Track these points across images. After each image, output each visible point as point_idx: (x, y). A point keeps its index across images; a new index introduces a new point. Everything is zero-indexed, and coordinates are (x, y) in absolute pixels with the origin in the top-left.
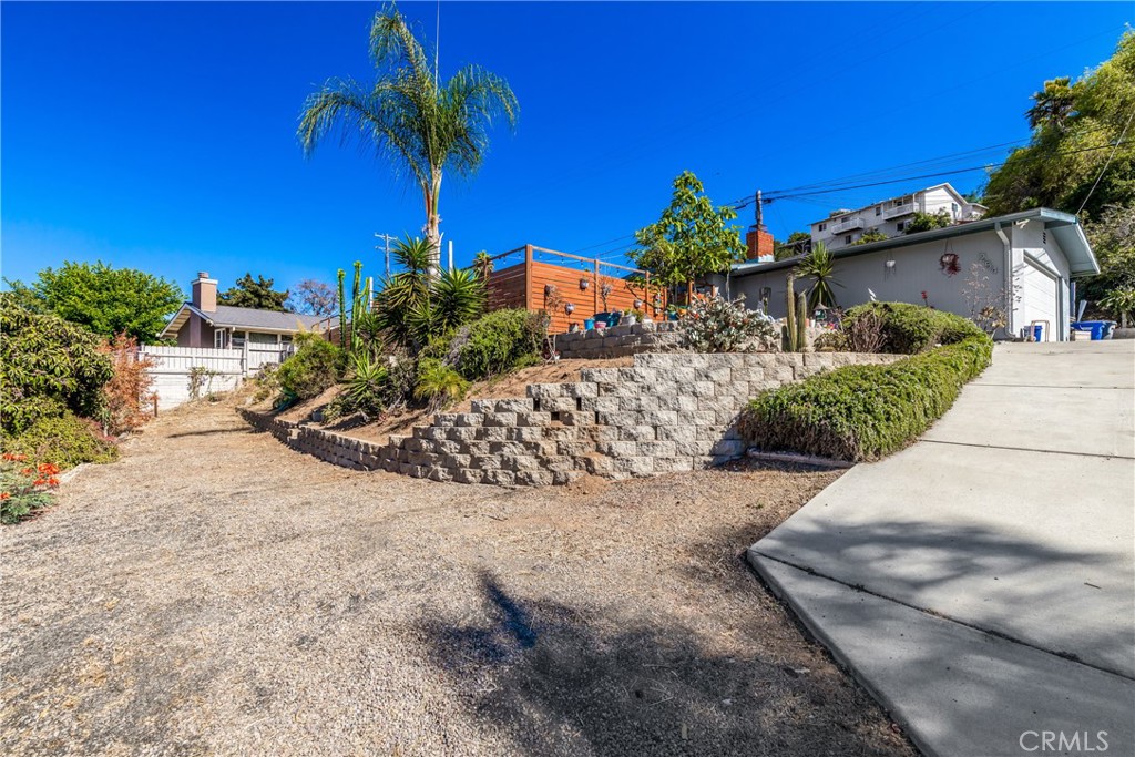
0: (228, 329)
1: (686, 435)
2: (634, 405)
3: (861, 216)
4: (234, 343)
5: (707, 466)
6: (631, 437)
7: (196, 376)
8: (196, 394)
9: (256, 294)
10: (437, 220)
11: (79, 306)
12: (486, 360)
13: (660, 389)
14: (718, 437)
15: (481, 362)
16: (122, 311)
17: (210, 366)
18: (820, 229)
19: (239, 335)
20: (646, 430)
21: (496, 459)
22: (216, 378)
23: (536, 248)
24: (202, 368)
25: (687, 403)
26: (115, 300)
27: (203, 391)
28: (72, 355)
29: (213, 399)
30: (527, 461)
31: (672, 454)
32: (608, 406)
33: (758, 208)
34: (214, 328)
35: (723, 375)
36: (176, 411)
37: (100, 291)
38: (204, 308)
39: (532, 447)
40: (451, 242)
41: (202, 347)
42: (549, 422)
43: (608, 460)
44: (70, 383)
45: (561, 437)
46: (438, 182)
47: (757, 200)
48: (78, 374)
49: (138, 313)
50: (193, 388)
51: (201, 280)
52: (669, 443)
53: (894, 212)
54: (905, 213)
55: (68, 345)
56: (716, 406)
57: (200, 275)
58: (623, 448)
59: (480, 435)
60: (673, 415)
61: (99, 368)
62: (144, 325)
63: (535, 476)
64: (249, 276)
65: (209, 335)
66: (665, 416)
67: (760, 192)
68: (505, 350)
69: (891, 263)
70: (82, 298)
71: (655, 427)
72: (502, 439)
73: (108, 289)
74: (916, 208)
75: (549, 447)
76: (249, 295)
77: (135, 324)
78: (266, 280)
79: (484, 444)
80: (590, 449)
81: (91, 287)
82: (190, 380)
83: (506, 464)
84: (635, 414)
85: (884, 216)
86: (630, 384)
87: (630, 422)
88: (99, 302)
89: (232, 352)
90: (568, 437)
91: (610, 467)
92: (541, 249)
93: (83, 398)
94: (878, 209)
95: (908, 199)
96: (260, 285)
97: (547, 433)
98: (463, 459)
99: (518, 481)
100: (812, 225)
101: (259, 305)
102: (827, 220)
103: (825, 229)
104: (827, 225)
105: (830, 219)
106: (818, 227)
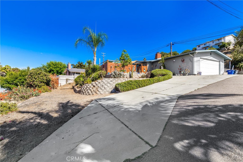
0: (72, 72)
1: (108, 89)
2: (102, 85)
3: (209, 44)
4: (73, 75)
5: (110, 93)
6: (101, 89)
7: (67, 80)
8: (67, 83)
9: (80, 65)
10: (96, 56)
11: (52, 68)
12: (95, 79)
13: (105, 83)
14: (112, 89)
15: (94, 79)
16: (58, 69)
17: (69, 78)
18: (199, 47)
19: (74, 73)
20: (103, 88)
21: (87, 92)
22: (70, 80)
23: (109, 60)
24: (68, 79)
25: (109, 85)
26: (57, 67)
27: (68, 82)
28: (46, 77)
29: (69, 84)
30: (90, 92)
31: (106, 91)
32: (99, 85)
33: (171, 46)
34: (70, 72)
35: (114, 81)
36: (64, 86)
37: (55, 66)
38: (69, 69)
39: (91, 90)
40: (100, 59)
41: (69, 75)
42: (93, 87)
43: (98, 92)
44: (46, 81)
45: (94, 89)
46: (96, 50)
47: (171, 44)
48: (47, 80)
49: (60, 69)
50: (67, 82)
51: (69, 64)
52: (105, 90)
53: (217, 42)
54: (220, 42)
55: (46, 76)
56: (112, 85)
57: (68, 63)
58: (100, 90)
59: (86, 88)
60: (107, 86)
61: (49, 79)
62: (61, 71)
63: (90, 94)
64: (79, 62)
65: (69, 73)
66: (105, 86)
67: (171, 42)
68: (97, 77)
69: (174, 60)
70: (52, 67)
71: (104, 88)
72: (88, 89)
73: (56, 65)
74: (223, 41)
75: (92, 90)
76: (79, 65)
77: (60, 71)
78: (82, 62)
79: (86, 90)
80: (97, 90)
81: (54, 65)
82: (66, 81)
83: (88, 92)
84: (102, 86)
85: (214, 43)
86: (102, 82)
87: (101, 87)
88: (55, 68)
89: (73, 76)
90: (95, 89)
91: (98, 93)
92: (110, 60)
93: (48, 83)
94: (213, 42)
95: (221, 39)
96: (81, 63)
97: (92, 88)
98: (84, 92)
99: (89, 94)
100: (197, 46)
101: (81, 67)
102: (201, 45)
103: (200, 47)
104: (201, 46)
105: (201, 44)
106: (198, 46)
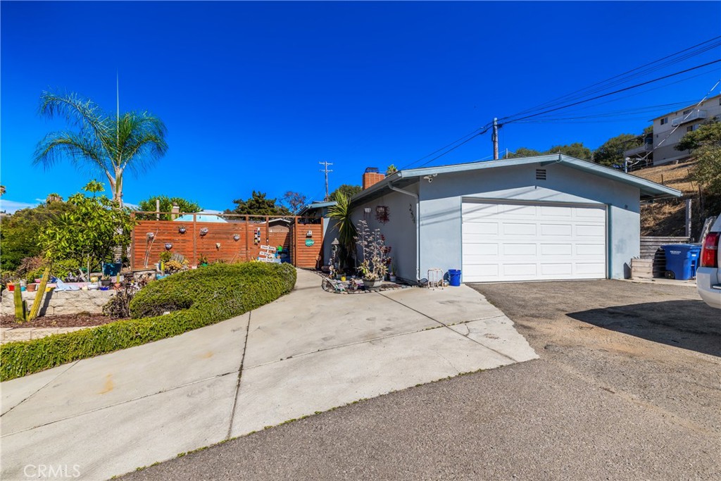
3: (703, 108)
18: (662, 123)
33: (494, 132)
47: (494, 126)
64: (254, 192)
69: (368, 210)
78: (262, 194)
96: (259, 197)
100: (654, 120)
101: (259, 208)
102: (669, 114)
103: (667, 122)
104: (669, 118)
105: (672, 113)
106: (659, 121)
